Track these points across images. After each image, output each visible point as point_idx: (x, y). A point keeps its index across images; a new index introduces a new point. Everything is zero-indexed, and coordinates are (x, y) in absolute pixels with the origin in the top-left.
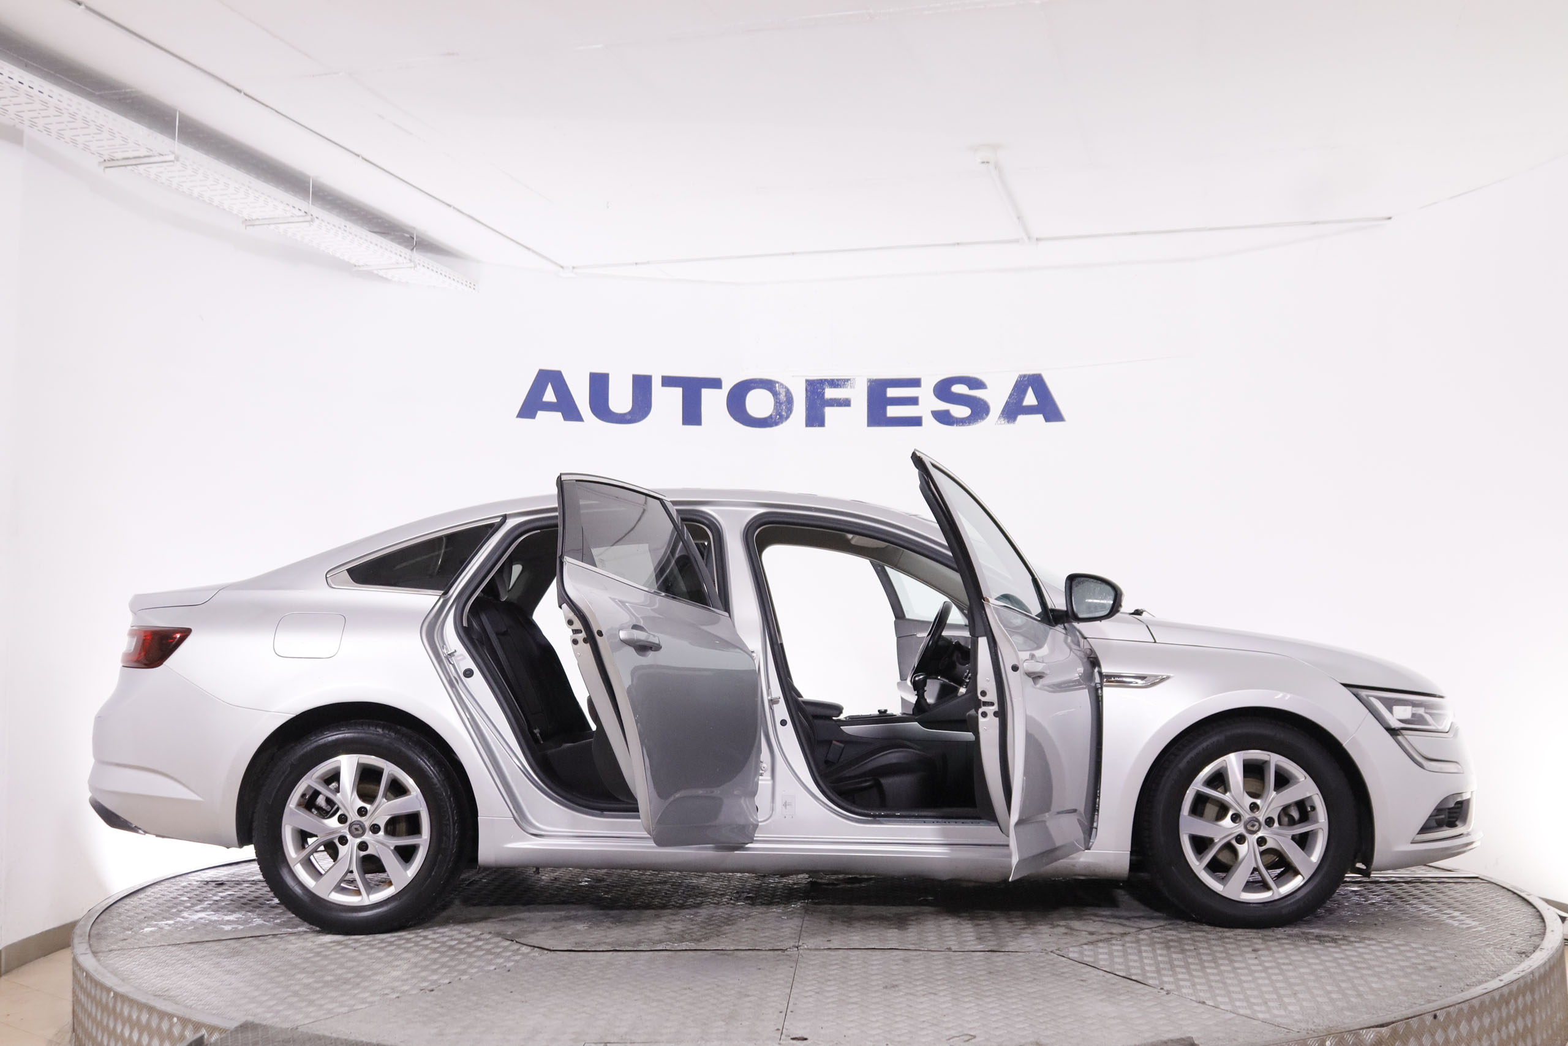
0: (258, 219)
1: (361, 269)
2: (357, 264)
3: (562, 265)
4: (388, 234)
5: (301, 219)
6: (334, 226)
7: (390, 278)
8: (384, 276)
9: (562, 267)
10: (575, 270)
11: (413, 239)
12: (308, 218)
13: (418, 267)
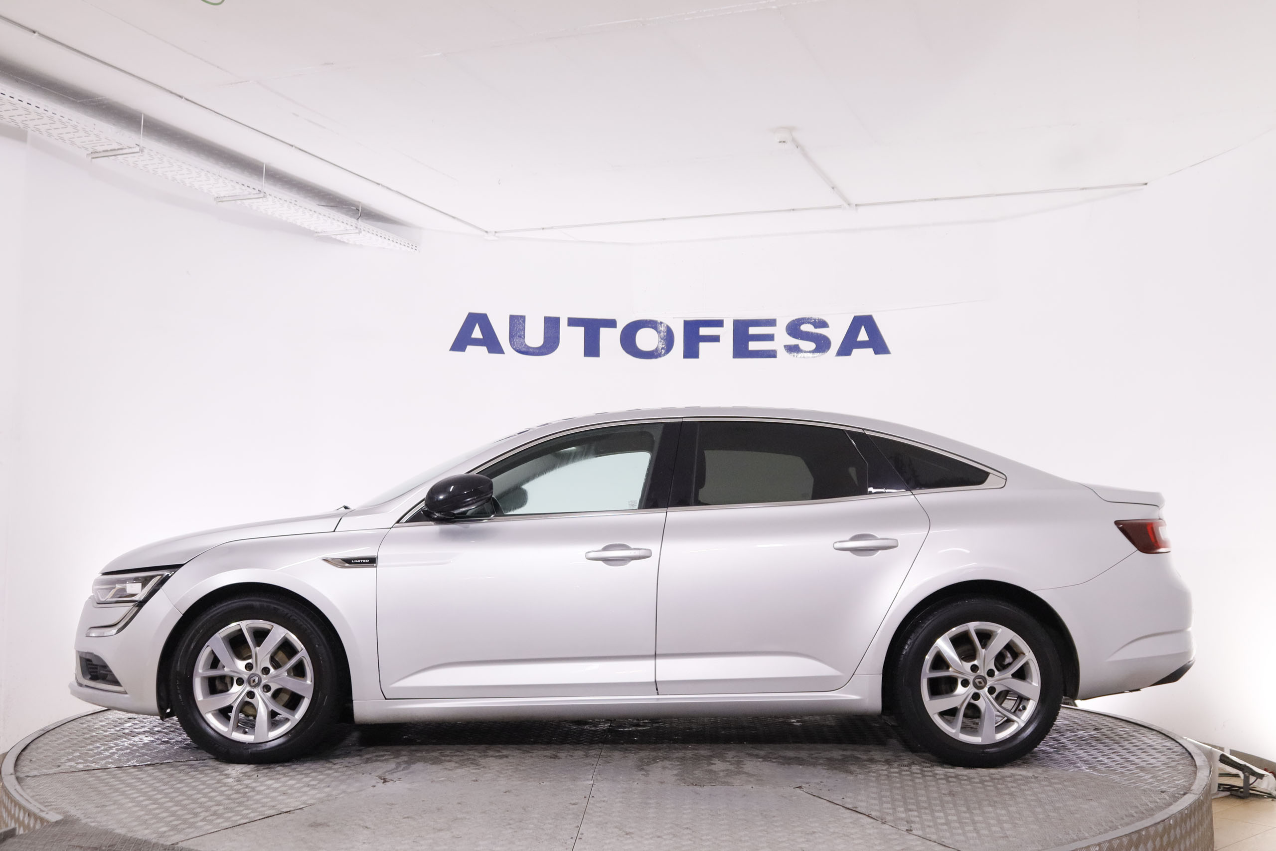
0: (225, 197)
1: (320, 234)
2: (314, 230)
3: (486, 230)
5: (256, 196)
6: (286, 201)
7: (344, 241)
8: (340, 240)
9: (487, 232)
10: (497, 234)
11: (359, 210)
12: (262, 195)
13: (363, 232)
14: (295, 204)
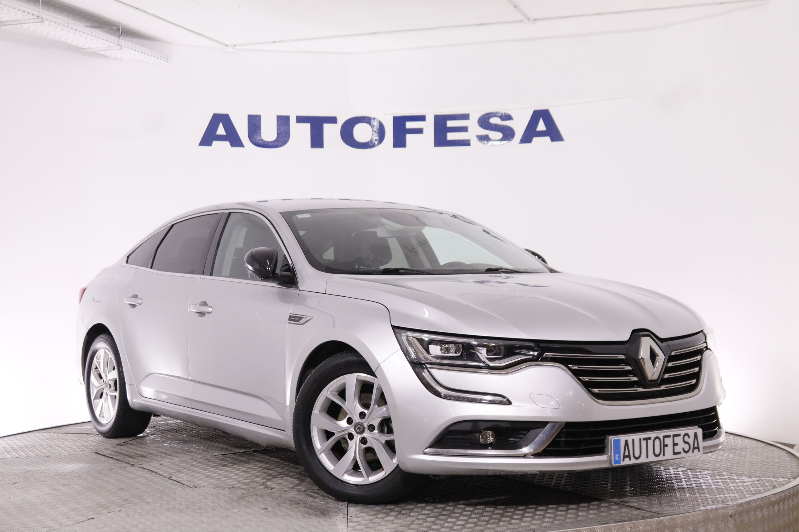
0: (7, 21)
1: (87, 51)
2: (83, 47)
3: (227, 43)
4: (101, 27)
5: (34, 21)
6: (59, 24)
7: (109, 56)
8: (105, 55)
9: (226, 45)
10: (235, 47)
11: (120, 30)
12: (40, 20)
13: (124, 48)
14: (67, 27)
